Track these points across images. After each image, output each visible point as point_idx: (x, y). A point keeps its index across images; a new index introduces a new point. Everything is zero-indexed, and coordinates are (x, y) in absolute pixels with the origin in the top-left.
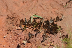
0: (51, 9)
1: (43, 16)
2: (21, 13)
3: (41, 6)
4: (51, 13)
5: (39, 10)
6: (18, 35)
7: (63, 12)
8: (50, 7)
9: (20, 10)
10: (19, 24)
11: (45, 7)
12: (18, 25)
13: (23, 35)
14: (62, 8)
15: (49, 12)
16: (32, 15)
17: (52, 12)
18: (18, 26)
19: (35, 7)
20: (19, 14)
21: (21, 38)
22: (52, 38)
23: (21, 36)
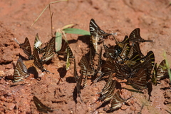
0: (125, 11)
2: (18, 23)
3: (91, 3)
4: (126, 24)
6: (6, 95)
7: (167, 19)
8: (120, 5)
9: (16, 16)
11: (105, 4)
12: (8, 63)
13: (26, 95)
14: (164, 9)
15: (120, 21)
16: (59, 32)
17: (128, 21)
18: (8, 66)
19: (70, 5)
20: (13, 27)
21: (15, 108)
22: (136, 105)
23: (16, 100)
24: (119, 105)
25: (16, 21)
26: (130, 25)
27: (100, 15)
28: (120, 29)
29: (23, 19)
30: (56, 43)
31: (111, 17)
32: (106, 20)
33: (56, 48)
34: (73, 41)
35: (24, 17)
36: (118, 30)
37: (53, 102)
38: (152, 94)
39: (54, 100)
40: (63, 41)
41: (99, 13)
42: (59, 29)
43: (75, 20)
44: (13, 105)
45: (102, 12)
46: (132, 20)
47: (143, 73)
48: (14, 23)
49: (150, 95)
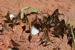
1: (41, 10)
2: (4, 6)
4: (52, 7)
5: (33, 3)
7: (70, 5)
9: (3, 3)
10: (1, 23)
13: (8, 39)
15: (49, 5)
16: (22, 10)
17: (53, 6)
20: (2, 8)
22: (56, 43)
23: (4, 41)
24: (49, 43)
25: (3, 5)
26: (54, 7)
27: (41, 3)
28: (49, 9)
29: (6, 4)
30: (21, 15)
31: (46, 4)
32: (43, 5)
33: (21, 18)
34: (29, 15)
35: (7, 4)
36: (48, 10)
37: (20, 42)
38: (63, 38)
39: (20, 41)
40: (24, 14)
41: (40, 2)
42: (22, 9)
43: (30, 5)
44: (2, 43)
45: (41, 1)
46: (55, 5)
47: (60, 29)
48: (2, 6)
49: (63, 39)
